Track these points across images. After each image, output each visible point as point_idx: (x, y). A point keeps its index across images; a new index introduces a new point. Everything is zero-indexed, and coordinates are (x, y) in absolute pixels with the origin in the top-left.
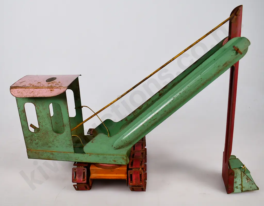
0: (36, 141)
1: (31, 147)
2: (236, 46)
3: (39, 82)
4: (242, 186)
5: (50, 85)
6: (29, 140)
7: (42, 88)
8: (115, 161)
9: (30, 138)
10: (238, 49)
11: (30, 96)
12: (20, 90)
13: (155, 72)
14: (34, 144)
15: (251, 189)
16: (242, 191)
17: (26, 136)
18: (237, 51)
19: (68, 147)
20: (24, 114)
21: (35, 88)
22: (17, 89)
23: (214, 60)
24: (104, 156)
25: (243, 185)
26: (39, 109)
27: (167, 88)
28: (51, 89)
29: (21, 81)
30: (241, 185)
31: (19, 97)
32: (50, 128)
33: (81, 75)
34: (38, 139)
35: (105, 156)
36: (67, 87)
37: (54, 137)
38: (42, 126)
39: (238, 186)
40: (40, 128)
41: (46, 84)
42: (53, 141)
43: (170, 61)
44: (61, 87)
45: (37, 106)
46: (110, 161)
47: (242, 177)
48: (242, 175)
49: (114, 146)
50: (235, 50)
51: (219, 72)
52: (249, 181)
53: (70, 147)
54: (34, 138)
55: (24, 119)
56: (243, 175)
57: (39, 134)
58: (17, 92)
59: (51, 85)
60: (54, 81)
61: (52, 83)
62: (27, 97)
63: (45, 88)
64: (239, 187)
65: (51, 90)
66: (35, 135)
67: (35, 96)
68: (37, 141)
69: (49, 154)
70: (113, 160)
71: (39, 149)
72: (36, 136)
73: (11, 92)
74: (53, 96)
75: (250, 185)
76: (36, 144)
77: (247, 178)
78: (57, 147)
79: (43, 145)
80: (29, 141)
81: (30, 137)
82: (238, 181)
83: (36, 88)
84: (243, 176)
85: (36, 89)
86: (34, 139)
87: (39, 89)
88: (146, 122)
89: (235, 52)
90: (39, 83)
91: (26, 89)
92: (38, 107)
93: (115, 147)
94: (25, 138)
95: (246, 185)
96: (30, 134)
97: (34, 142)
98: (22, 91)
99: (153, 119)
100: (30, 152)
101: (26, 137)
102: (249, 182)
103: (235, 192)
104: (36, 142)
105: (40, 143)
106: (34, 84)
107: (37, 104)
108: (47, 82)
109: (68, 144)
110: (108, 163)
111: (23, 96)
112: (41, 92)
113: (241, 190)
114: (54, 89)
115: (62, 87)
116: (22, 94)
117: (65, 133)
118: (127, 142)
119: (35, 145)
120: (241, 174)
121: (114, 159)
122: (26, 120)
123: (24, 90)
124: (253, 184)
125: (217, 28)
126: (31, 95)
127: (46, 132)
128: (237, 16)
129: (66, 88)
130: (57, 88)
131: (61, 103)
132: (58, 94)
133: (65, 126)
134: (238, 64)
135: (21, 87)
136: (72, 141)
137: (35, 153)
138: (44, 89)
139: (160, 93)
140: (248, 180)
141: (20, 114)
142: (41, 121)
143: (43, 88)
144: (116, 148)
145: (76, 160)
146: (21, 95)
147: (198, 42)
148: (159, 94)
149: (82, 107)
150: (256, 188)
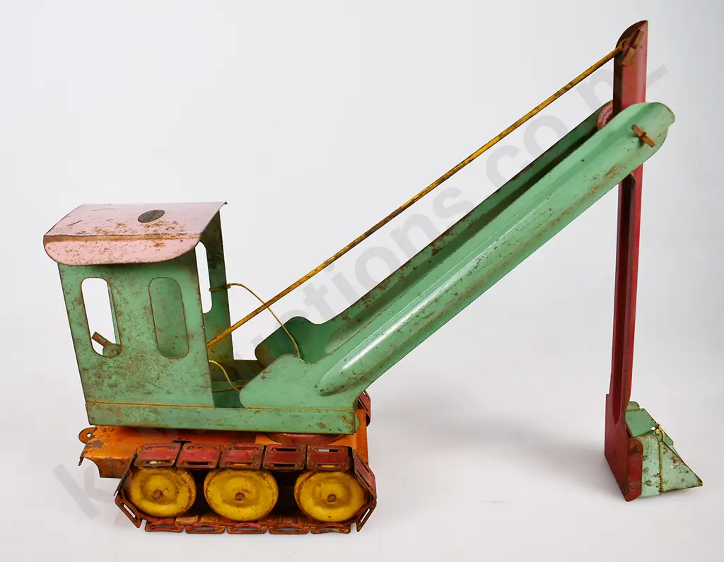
0: (110, 378)
1: (98, 394)
2: (639, 125)
3: (119, 222)
4: (661, 479)
5: (151, 231)
6: (93, 377)
7: (132, 237)
8: (322, 426)
9: (94, 371)
10: (645, 133)
11: (103, 262)
12: (71, 244)
13: (422, 192)
14: (105, 388)
15: (684, 485)
16: (661, 491)
17: (85, 366)
18: (642, 139)
19: (198, 391)
20: (81, 306)
21: (112, 240)
22: (64, 243)
23: (583, 160)
24: (293, 414)
25: (664, 477)
26: (120, 294)
27: (452, 234)
28: (158, 242)
29: (69, 221)
30: (659, 475)
31: (72, 263)
32: (150, 343)
33: (226, 203)
34: (116, 372)
35: (296, 413)
36: (199, 236)
37: (161, 367)
38: (129, 340)
39: (651, 479)
40: (123, 344)
41: (141, 229)
42: (158, 379)
43: (463, 164)
44: (183, 234)
45: (115, 288)
46: (309, 426)
47: (662, 454)
48: (660, 451)
49: (321, 386)
50: (636, 136)
51: (593, 192)
52: (676, 464)
53: (204, 392)
54: (106, 371)
55: (81, 321)
56: (662, 451)
57: (120, 359)
58: (63, 250)
59: (154, 231)
60: (161, 219)
61: (157, 225)
62: (94, 263)
63: (139, 239)
64: (653, 483)
65: (158, 245)
66: (111, 362)
67: (115, 261)
68: (114, 377)
69: (146, 413)
70: (317, 424)
71: (120, 399)
72: (112, 365)
73: (50, 252)
74: (164, 259)
75: (682, 476)
76: (111, 386)
77: (673, 458)
78: (168, 393)
79: (132, 388)
80: (94, 379)
81: (95, 368)
82: (650, 466)
83: (116, 240)
84: (664, 453)
85: (114, 243)
86: (106, 374)
87: (124, 243)
88: (408, 323)
89: (636, 140)
90: (119, 224)
91: (89, 242)
92: (120, 288)
93: (325, 389)
94: (82, 371)
95: (672, 476)
96: (94, 360)
97: (107, 381)
98: (78, 247)
99: (423, 315)
100: (94, 408)
101: (85, 369)
102: (678, 469)
103: (643, 494)
104: (110, 381)
105: (123, 384)
106: (107, 228)
107: (117, 283)
108: (141, 223)
109: (197, 385)
110: (303, 431)
111: (83, 262)
112: (129, 249)
113: (658, 489)
114: (163, 241)
115: (184, 236)
116: (78, 257)
117: (190, 357)
118: (355, 376)
119: (108, 389)
120: (659, 448)
121: (319, 421)
122: (85, 325)
123: (83, 245)
124: (687, 472)
125: (582, 77)
126: (105, 259)
127: (140, 355)
128: (637, 49)
129: (195, 238)
130: (173, 238)
131: (181, 277)
132: (176, 255)
133: (191, 338)
134: (642, 172)
135: (74, 238)
136: (208, 377)
137: (110, 409)
138: (139, 242)
139: (436, 247)
140: (675, 462)
141: (69, 309)
142: (125, 326)
143: (134, 240)
144: (326, 391)
145: (219, 425)
146: (76, 258)
147: (533, 114)
148: (433, 250)
149: (229, 286)
150: (696, 482)
